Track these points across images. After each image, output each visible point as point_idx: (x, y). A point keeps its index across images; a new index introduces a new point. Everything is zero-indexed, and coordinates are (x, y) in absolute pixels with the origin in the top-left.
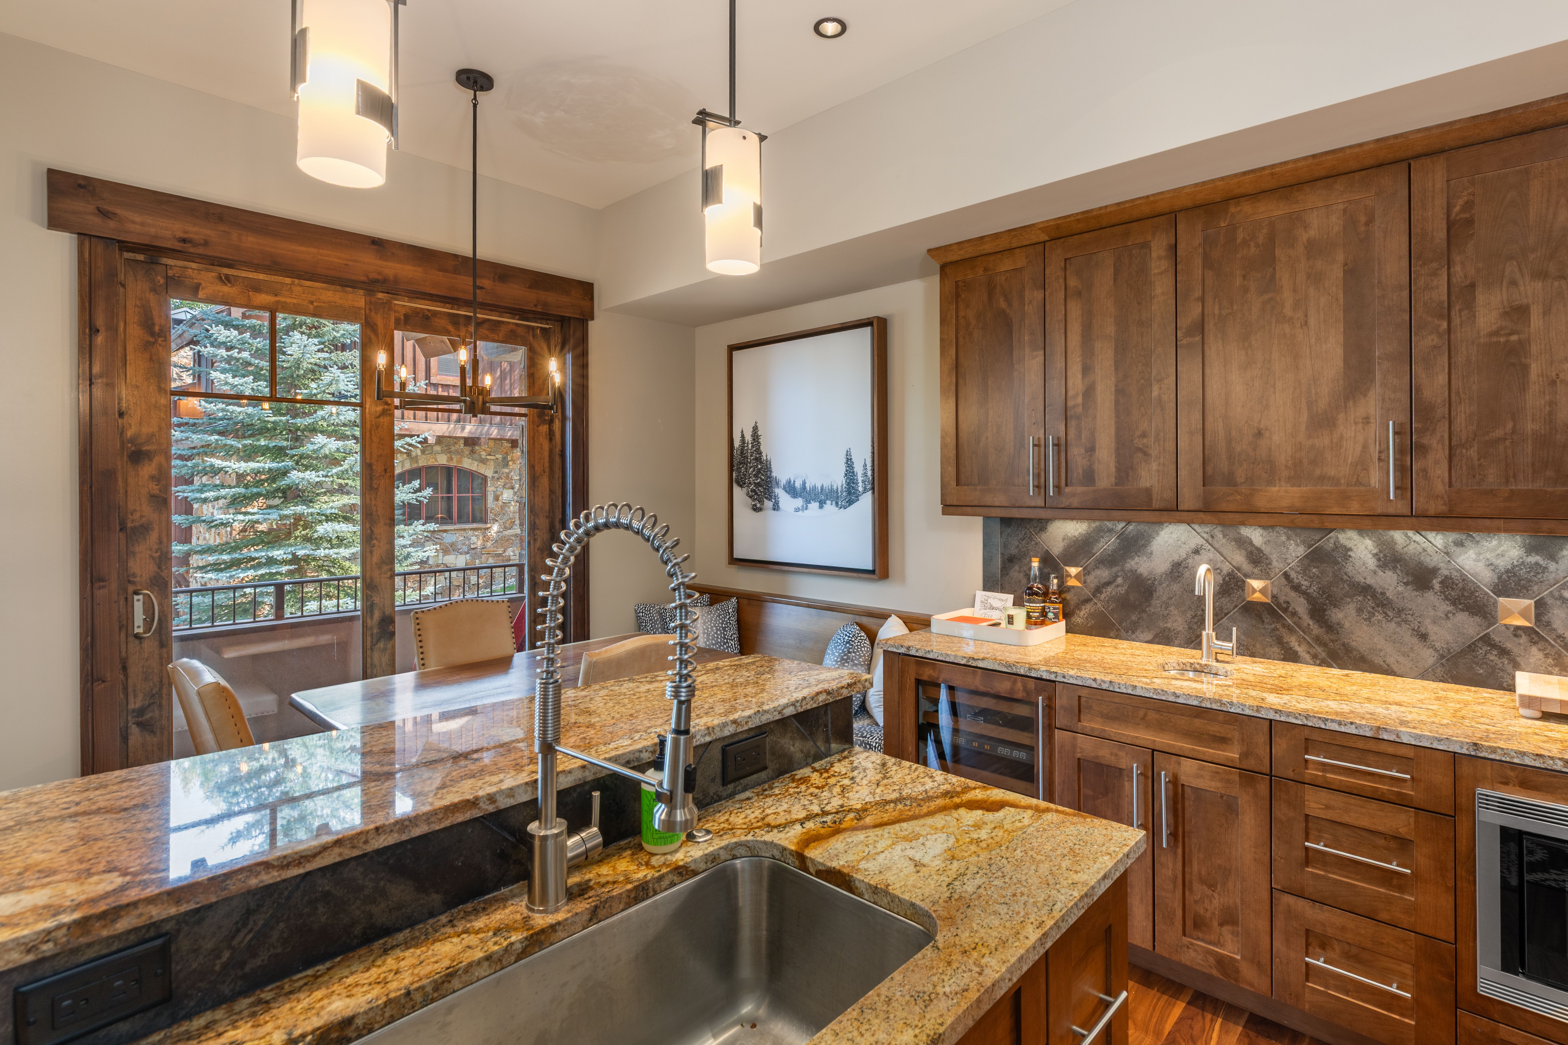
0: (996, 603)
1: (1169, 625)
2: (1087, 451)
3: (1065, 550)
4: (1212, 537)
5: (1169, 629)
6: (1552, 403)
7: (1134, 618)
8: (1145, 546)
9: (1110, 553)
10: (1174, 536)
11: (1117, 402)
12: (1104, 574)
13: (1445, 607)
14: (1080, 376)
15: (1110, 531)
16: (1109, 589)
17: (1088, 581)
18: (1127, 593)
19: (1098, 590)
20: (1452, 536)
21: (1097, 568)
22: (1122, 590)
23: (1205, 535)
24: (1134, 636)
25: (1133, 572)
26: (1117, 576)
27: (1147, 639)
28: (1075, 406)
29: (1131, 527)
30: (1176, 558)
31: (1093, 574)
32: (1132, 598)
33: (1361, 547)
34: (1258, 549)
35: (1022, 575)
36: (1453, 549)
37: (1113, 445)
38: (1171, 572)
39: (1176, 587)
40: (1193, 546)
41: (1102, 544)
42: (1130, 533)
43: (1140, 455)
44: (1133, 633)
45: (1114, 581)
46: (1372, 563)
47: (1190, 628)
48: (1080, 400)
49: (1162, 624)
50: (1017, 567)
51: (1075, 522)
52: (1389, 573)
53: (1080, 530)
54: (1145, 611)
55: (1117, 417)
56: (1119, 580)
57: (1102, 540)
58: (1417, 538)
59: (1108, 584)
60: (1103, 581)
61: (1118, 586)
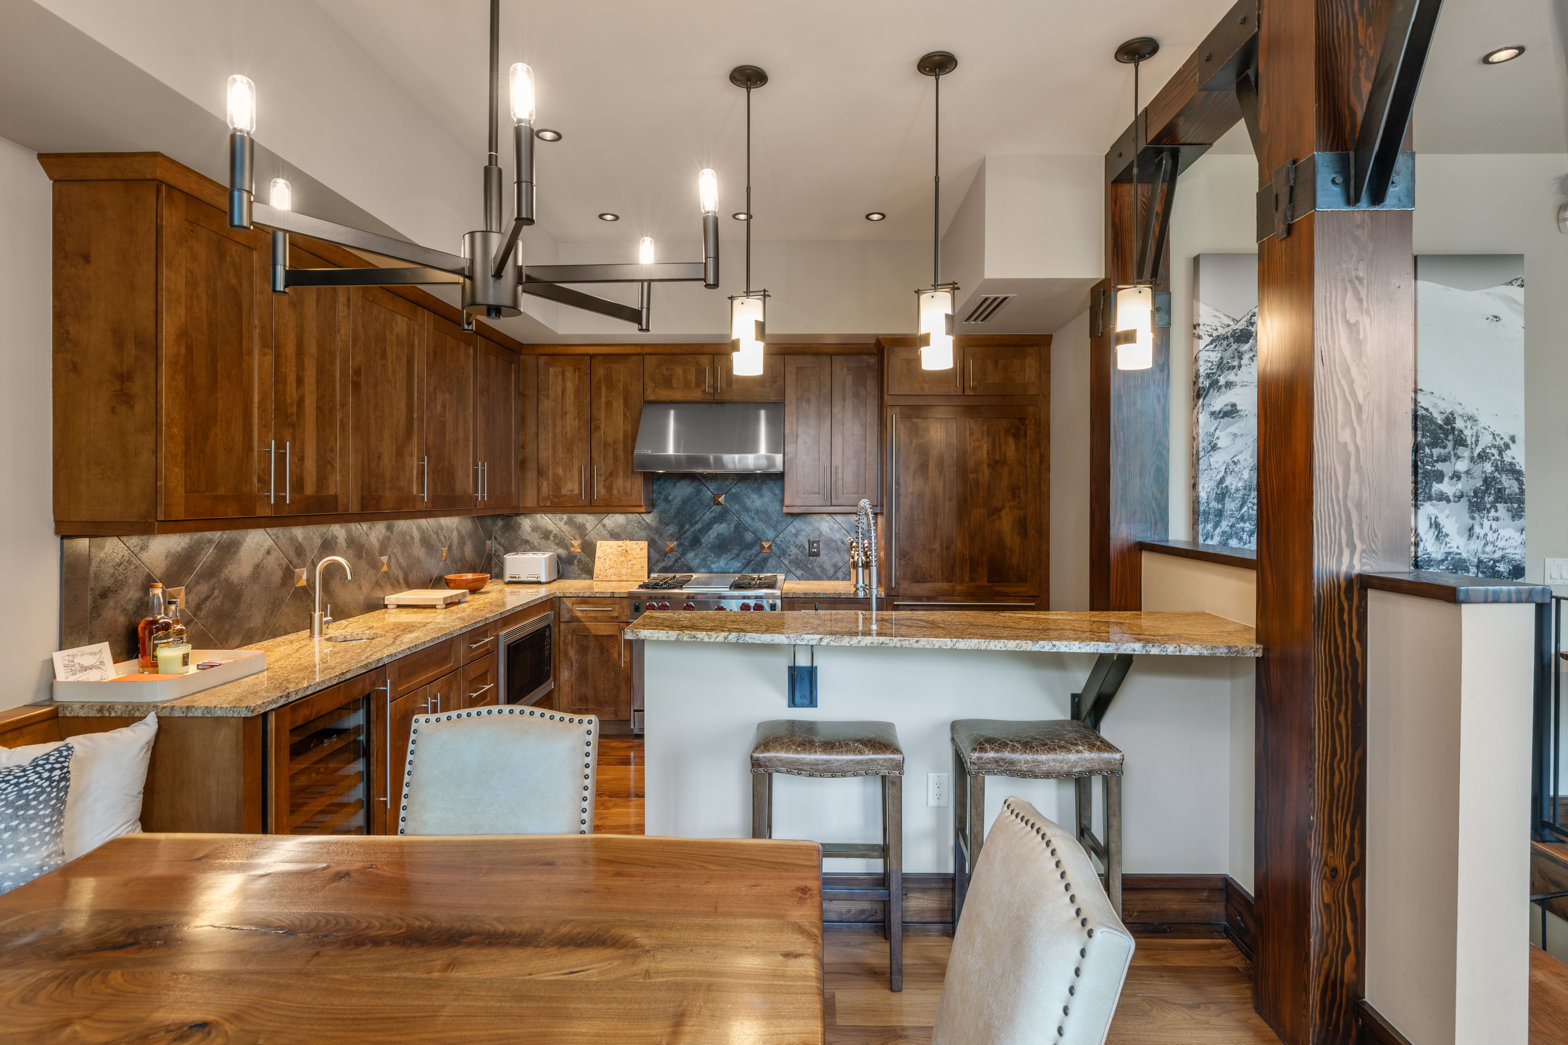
0: (87, 661)
1: (251, 625)
2: (299, 461)
3: (168, 569)
4: (277, 538)
5: (251, 629)
6: (450, 453)
7: (227, 627)
8: (235, 553)
9: (208, 565)
10: (255, 540)
11: (317, 417)
12: (203, 588)
13: (367, 567)
14: (295, 386)
15: (210, 541)
16: (208, 603)
17: (190, 600)
18: (222, 604)
19: (198, 608)
20: (369, 524)
21: (198, 583)
22: (218, 602)
23: (273, 537)
24: (227, 646)
25: (226, 580)
26: (214, 588)
27: (237, 644)
28: (292, 414)
29: (225, 536)
30: (256, 561)
31: (194, 591)
32: (226, 608)
33: (341, 535)
34: (301, 544)
35: (118, 611)
36: (369, 531)
37: (315, 456)
38: (253, 575)
39: (256, 588)
40: (266, 548)
41: (202, 556)
42: (224, 541)
43: (329, 466)
44: (227, 642)
45: (212, 594)
46: (344, 544)
47: (265, 622)
48: (295, 409)
49: (246, 626)
50: (112, 603)
51: (178, 535)
52: (350, 550)
53: (183, 544)
54: (235, 618)
55: (318, 431)
56: (216, 592)
57: (203, 552)
58: (359, 526)
59: (207, 598)
60: (203, 596)
61: (215, 599)
